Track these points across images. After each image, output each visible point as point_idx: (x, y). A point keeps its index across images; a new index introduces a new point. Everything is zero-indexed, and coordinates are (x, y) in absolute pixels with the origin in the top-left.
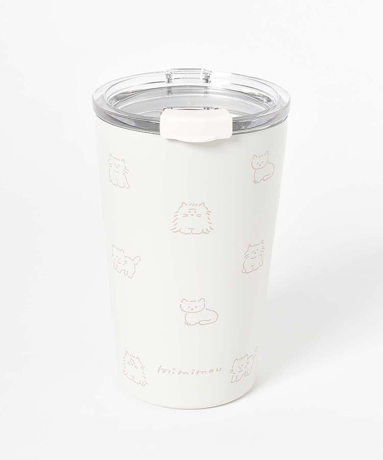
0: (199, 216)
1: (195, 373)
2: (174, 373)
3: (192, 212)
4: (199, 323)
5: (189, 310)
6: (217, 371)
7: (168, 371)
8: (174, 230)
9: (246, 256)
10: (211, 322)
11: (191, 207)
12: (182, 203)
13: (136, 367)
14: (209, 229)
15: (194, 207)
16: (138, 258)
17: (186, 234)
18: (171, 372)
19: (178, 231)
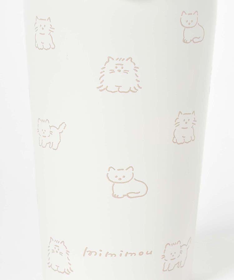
0: (126, 72)
1: (124, 254)
2: (100, 255)
3: (119, 67)
4: (127, 195)
5: (117, 180)
6: (147, 254)
7: (94, 253)
8: (101, 89)
9: (177, 124)
10: (140, 194)
11: (118, 62)
12: (109, 58)
13: (61, 254)
14: (137, 88)
15: (121, 62)
16: (64, 125)
17: (112, 92)
18: (98, 255)
19: (104, 89)
